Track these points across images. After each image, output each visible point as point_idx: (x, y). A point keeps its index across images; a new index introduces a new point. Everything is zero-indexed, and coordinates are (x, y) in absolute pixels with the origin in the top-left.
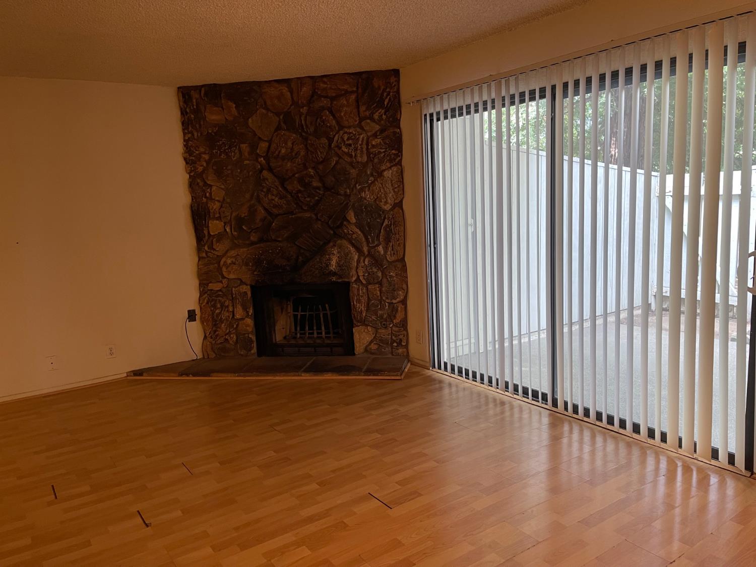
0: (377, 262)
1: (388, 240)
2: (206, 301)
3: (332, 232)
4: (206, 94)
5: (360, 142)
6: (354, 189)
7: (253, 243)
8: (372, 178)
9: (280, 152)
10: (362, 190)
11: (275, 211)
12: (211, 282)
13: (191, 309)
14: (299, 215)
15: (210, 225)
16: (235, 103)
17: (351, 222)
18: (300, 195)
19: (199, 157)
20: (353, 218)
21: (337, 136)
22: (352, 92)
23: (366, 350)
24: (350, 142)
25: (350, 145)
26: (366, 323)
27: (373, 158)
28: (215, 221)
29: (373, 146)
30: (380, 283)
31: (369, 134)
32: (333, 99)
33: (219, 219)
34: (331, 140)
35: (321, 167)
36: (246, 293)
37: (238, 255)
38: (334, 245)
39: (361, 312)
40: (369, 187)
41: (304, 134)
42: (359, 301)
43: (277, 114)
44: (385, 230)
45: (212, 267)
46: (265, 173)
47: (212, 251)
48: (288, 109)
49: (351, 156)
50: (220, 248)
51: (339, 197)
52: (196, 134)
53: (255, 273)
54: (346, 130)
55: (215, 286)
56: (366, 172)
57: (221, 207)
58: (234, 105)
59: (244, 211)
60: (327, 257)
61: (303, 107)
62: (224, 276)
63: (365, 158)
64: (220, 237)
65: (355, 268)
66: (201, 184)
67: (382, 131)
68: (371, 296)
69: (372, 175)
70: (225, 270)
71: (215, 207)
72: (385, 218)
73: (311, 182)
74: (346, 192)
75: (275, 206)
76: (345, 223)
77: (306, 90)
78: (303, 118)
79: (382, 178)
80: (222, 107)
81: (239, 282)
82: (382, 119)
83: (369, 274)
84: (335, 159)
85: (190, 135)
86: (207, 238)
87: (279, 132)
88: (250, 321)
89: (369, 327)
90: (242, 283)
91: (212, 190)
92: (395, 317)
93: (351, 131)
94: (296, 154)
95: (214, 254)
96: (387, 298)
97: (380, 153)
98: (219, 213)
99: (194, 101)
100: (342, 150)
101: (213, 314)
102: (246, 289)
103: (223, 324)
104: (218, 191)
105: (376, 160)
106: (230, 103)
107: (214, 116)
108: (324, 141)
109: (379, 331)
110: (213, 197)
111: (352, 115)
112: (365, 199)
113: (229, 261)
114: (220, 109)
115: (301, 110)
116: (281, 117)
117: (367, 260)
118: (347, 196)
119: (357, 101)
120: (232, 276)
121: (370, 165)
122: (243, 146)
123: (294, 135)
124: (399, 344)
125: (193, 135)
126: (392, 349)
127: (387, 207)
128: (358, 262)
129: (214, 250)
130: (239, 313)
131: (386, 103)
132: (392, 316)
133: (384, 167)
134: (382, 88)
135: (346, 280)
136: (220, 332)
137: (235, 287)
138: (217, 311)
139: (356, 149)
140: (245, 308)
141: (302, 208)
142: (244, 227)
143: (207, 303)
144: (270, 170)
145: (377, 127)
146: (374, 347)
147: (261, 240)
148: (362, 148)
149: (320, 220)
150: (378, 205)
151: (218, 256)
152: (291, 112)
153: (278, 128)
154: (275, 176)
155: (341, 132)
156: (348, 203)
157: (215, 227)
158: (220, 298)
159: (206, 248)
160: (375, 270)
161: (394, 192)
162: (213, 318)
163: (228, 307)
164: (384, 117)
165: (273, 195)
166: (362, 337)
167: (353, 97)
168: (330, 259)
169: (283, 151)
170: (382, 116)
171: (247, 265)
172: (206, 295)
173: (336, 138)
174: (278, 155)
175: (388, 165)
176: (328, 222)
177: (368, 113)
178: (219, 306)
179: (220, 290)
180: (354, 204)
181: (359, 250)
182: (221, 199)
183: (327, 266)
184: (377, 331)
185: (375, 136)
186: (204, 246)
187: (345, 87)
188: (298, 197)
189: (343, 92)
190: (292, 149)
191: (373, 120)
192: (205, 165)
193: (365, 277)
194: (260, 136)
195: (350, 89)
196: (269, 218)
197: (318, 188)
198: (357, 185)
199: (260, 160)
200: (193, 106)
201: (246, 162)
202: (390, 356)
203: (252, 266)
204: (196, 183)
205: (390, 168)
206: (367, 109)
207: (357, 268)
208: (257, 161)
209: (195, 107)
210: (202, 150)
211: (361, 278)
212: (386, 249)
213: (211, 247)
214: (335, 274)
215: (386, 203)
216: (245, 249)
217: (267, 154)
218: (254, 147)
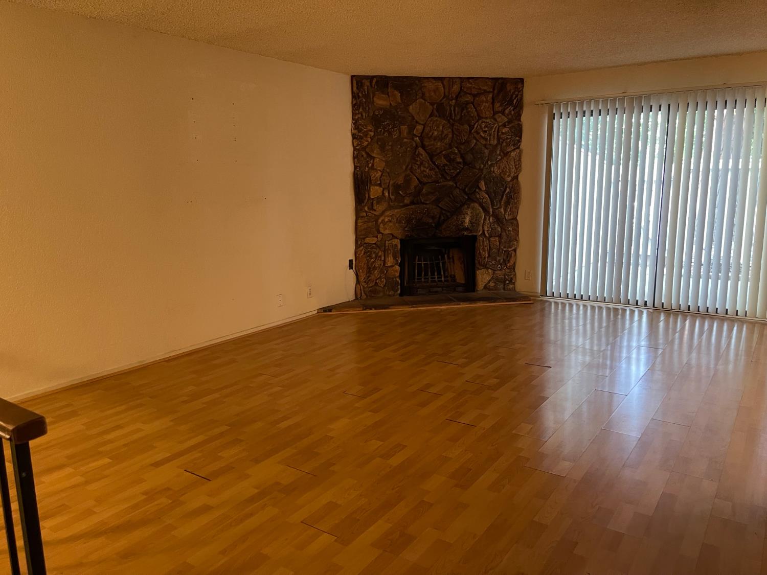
0: (498, 220)
1: (508, 203)
2: (363, 252)
3: (467, 197)
4: (377, 82)
5: (493, 130)
6: (487, 165)
7: (407, 205)
8: (500, 157)
9: (433, 134)
10: (492, 165)
11: (425, 180)
12: (367, 237)
13: (351, 259)
14: (443, 184)
15: (371, 190)
16: (400, 92)
17: (482, 189)
18: (446, 168)
19: (366, 135)
20: (484, 186)
21: (476, 124)
22: (489, 92)
23: (485, 287)
24: (486, 129)
25: (486, 131)
26: (487, 266)
27: (502, 142)
28: (376, 187)
29: (503, 133)
30: (500, 236)
31: (500, 124)
32: (475, 96)
33: (380, 185)
34: (471, 127)
35: (463, 147)
36: (396, 245)
37: (393, 215)
38: (468, 208)
39: (485, 258)
40: (497, 163)
41: (451, 121)
42: (484, 250)
43: (432, 104)
44: (507, 196)
45: (370, 224)
46: (421, 150)
47: (371, 211)
48: (441, 101)
49: (486, 140)
50: (379, 208)
51: (475, 170)
52: (364, 114)
53: (406, 229)
54: (484, 120)
55: (371, 240)
56: (496, 152)
57: (382, 174)
58: (399, 95)
59: (400, 181)
60: (463, 216)
61: (452, 100)
62: (379, 231)
63: (496, 142)
64: (380, 200)
65: (481, 225)
66: (365, 156)
67: (510, 122)
68: (492, 246)
69: (500, 155)
70: (382, 227)
71: (377, 175)
72: (506, 187)
73: (456, 158)
74: (480, 167)
75: (425, 176)
76: (477, 190)
77: (456, 88)
78: (452, 109)
79: (507, 157)
80: (388, 95)
81: (391, 236)
82: (511, 114)
83: (492, 229)
84: (475, 141)
85: (360, 115)
86: (366, 200)
87: (432, 118)
88: (398, 268)
89: (489, 270)
90: (394, 237)
91: (375, 161)
92: (509, 261)
93: (488, 121)
94: (444, 136)
95: (372, 214)
96: (505, 247)
97: (508, 138)
98: (380, 180)
99: (366, 88)
100: (481, 135)
101: (368, 262)
102: (397, 242)
103: (376, 271)
104: (379, 162)
105: (504, 144)
106: (396, 92)
107: (381, 101)
108: (466, 127)
109: (496, 272)
110: (375, 167)
111: (489, 109)
112: (494, 172)
113: (386, 220)
114: (387, 96)
115: (451, 102)
116: (435, 106)
117: (491, 219)
118: (481, 170)
119: (493, 98)
120: (387, 232)
121: (499, 147)
122: (403, 127)
123: (445, 121)
124: (511, 281)
125: (362, 115)
126: (504, 285)
127: (509, 179)
128: (485, 220)
129: (375, 211)
130: (390, 261)
131: (514, 102)
132: (505, 262)
133: (509, 150)
134: (512, 91)
135: (475, 234)
136: (372, 277)
137: (388, 241)
138: (372, 260)
139: (490, 135)
140: (395, 258)
141: (446, 179)
142: (400, 192)
143: (364, 254)
144: (423, 147)
145: (506, 120)
146: (492, 284)
147: (412, 203)
148: (494, 134)
149: (458, 188)
150: (502, 177)
151: (375, 215)
152: (443, 103)
153: (431, 116)
154: (426, 152)
155: (480, 121)
156: (481, 175)
157: (375, 191)
158: (375, 250)
159: (366, 209)
160: (496, 226)
161: (515, 168)
162: (368, 265)
163: (380, 257)
164: (513, 112)
165: (425, 167)
166: (483, 277)
167: (491, 95)
168: (465, 218)
169: (436, 133)
170: (511, 111)
171: (400, 222)
172: (362, 247)
173: (476, 126)
174: (431, 136)
175: (513, 148)
176: (465, 189)
177: (500, 109)
178: (374, 256)
179: (375, 244)
180: (485, 177)
181: (486, 211)
182: (382, 169)
183: (462, 223)
184: (494, 273)
185: (504, 125)
186: (364, 207)
187: (485, 88)
188: (444, 169)
189: (482, 91)
190: (443, 132)
191: (503, 113)
192: (369, 140)
193: (489, 232)
194: (418, 120)
195: (488, 90)
196: (420, 185)
197: (460, 163)
198: (489, 162)
199: (415, 139)
200: (365, 92)
201: (405, 140)
202: (503, 291)
203: (404, 224)
204: (361, 156)
205: (514, 149)
206: (501, 106)
207: (483, 224)
208: (413, 139)
209: (366, 93)
210: (369, 128)
211: (486, 233)
212: (505, 210)
213: (372, 208)
214: (467, 229)
215: (509, 176)
216: (399, 210)
217: (421, 135)
218: (411, 128)
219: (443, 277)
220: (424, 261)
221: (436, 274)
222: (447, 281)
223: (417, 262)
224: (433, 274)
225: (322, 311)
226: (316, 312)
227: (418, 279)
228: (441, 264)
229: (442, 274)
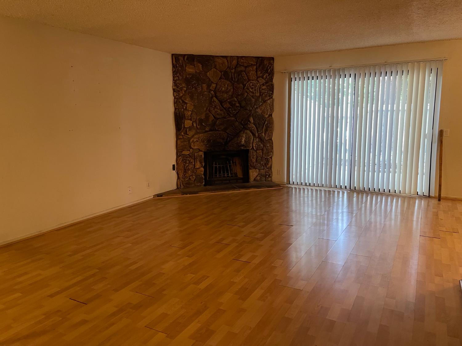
0: (261, 140)
1: (266, 130)
2: (181, 160)
3: (242, 127)
4: (187, 59)
5: (257, 87)
6: (254, 108)
7: (207, 131)
8: (261, 103)
9: (222, 89)
10: (257, 108)
11: (218, 117)
12: (184, 151)
13: (174, 164)
14: (228, 119)
15: (185, 122)
16: (201, 65)
17: (251, 122)
18: (230, 109)
19: (181, 89)
20: (252, 120)
21: (247, 83)
22: (254, 65)
23: (255, 180)
24: (253, 87)
25: (253, 88)
26: (256, 167)
27: (262, 95)
28: (188, 121)
29: (263, 89)
30: (262, 150)
31: (261, 84)
32: (246, 67)
33: (191, 120)
34: (244, 86)
35: (239, 97)
36: (201, 156)
37: (199, 137)
38: (244, 133)
39: (254, 162)
40: (259, 107)
41: (232, 81)
42: (253, 158)
43: (221, 72)
44: (266, 126)
45: (185, 143)
46: (215, 98)
47: (186, 135)
48: (226, 70)
49: (253, 93)
50: (191, 133)
51: (247, 111)
52: (180, 77)
53: (207, 146)
54: (252, 81)
55: (186, 153)
56: (259, 100)
57: (192, 114)
58: (201, 66)
59: (203, 117)
60: (241, 138)
61: (232, 69)
62: (191, 147)
63: (259, 94)
64: (190, 128)
65: (251, 143)
66: (181, 102)
67: (266, 83)
68: (258, 156)
70: (193, 144)
71: (189, 114)
72: (265, 121)
73: (236, 104)
74: (250, 109)
75: (218, 114)
76: (248, 123)
77: (235, 62)
78: (233, 75)
79: (266, 103)
80: (195, 67)
81: (198, 150)
82: (267, 78)
83: (258, 145)
84: (246, 94)
85: (177, 78)
86: (183, 129)
87: (221, 80)
88: (202, 169)
89: (257, 170)
90: (200, 150)
91: (187, 105)
92: (268, 164)
93: (254, 82)
94: (229, 90)
95: (186, 137)
96: (265, 156)
97: (265, 92)
98: (191, 117)
99: (181, 61)
100: (250, 90)
101: (184, 166)
102: (201, 153)
103: (190, 171)
104: (190, 106)
105: (264, 95)
106: (199, 64)
107: (190, 70)
108: (241, 85)
109: (261, 171)
110: (187, 109)
111: (254, 75)
112: (258, 112)
113: (195, 140)
114: (194, 66)
115: (232, 71)
116: (223, 73)
117: (257, 139)
118: (250, 111)
119: (256, 68)
120: (196, 148)
121: (261, 97)
122: (204, 85)
123: (228, 82)
124: (269, 176)
125: (179, 78)
126: (266, 178)
127: (267, 116)
128: (253, 140)
129: (188, 135)
130: (198, 165)
131: (269, 71)
132: (266, 164)
133: (267, 99)
134: (268, 65)
135: (248, 148)
136: (187, 175)
137: (197, 153)
138: (187, 165)
139: (255, 90)
140: (201, 163)
141: (230, 115)
142: (203, 124)
143: (182, 161)
144: (216, 97)
145: (264, 81)
146: (258, 178)
147: (210, 130)
148: (258, 90)
149: (238, 121)
150: (263, 115)
151: (188, 137)
152: (227, 71)
153: (220, 78)
154: (218, 100)
155: (249, 82)
156: (251, 114)
157: (188, 123)
158: (188, 159)
159: (183, 134)
160: (260, 144)
161: (270, 109)
162: (184, 168)
163: (192, 162)
164: (268, 77)
165: (217, 109)
166: (253, 174)
167: (255, 67)
168: (242, 139)
170: (267, 76)
171: (203, 142)
172: (181, 157)
173: (247, 85)
174: (221, 91)
175: (268, 98)
176: (241, 122)
177: (261, 75)
178: (188, 162)
179: (189, 155)
180: (253, 114)
181: (254, 135)
182: (192, 110)
183: (240, 142)
184: (259, 171)
185: (263, 85)
186: (181, 133)
187: (252, 63)
189: (250, 65)
190: (227, 88)
191: (263, 78)
192: (184, 93)
193: (256, 147)
194: (213, 81)
195: (253, 64)
196: (215, 120)
197: (238, 107)
198: (255, 106)
199: (211, 92)
200: (180, 64)
201: (206, 93)
202: (265, 181)
203: (206, 142)
204: (178, 102)
205: (270, 99)
206: (261, 73)
207: (253, 143)
209: (181, 64)
210: (184, 85)
211: (254, 147)
212: (265, 134)
213: (186, 133)
214: (243, 145)
215: (267, 114)
216: (202, 134)
217: (215, 90)
218: (209, 86)
219: (230, 174)
220: (218, 165)
221: (226, 172)
222: (232, 176)
223: (214, 165)
224: (224, 172)
225: (156, 196)
226: (153, 197)
227: (215, 176)
228: (228, 166)
229: (229, 172)
